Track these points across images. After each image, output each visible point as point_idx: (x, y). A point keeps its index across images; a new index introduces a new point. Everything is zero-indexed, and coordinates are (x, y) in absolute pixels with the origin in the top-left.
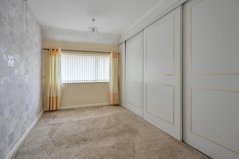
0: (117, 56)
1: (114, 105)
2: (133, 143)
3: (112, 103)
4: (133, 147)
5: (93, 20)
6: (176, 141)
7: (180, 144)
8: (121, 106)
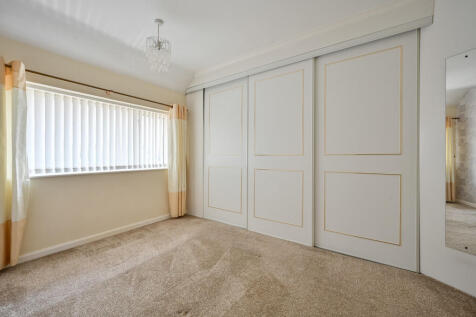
0: (185, 115)
1: (179, 217)
2: (270, 274)
3: (174, 214)
4: (276, 281)
5: (160, 21)
6: (307, 248)
7: (316, 251)
8: (194, 217)
